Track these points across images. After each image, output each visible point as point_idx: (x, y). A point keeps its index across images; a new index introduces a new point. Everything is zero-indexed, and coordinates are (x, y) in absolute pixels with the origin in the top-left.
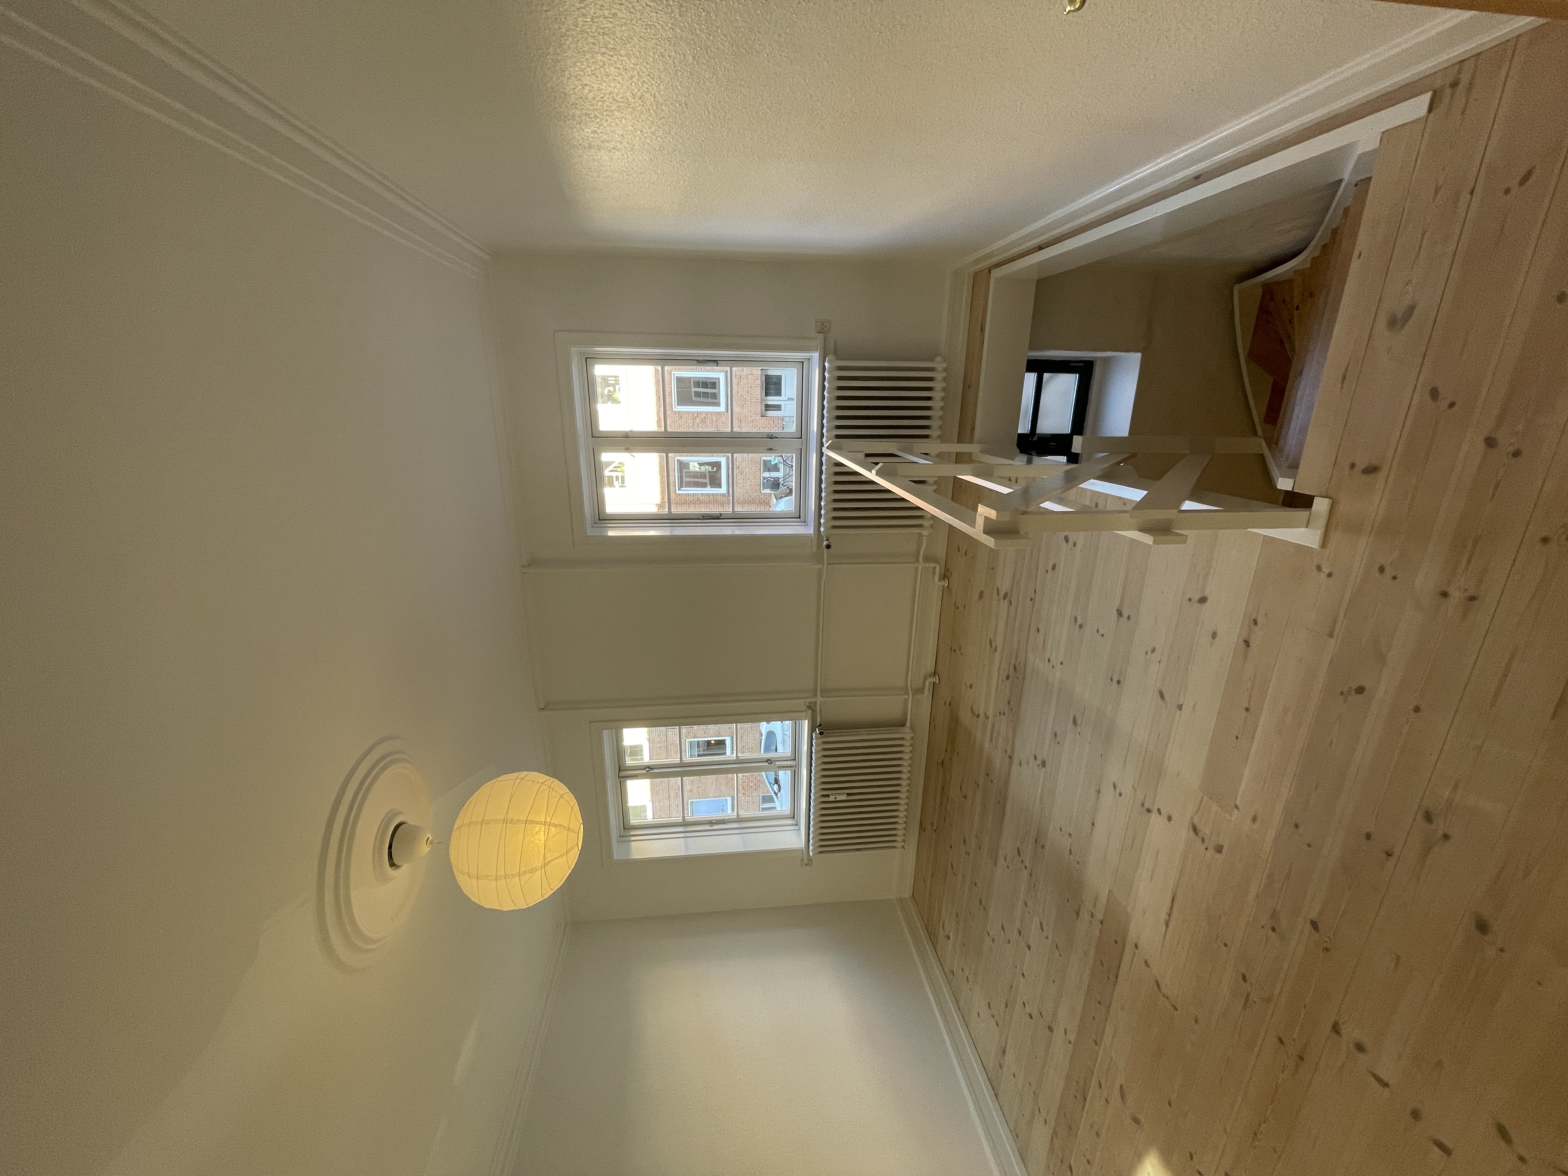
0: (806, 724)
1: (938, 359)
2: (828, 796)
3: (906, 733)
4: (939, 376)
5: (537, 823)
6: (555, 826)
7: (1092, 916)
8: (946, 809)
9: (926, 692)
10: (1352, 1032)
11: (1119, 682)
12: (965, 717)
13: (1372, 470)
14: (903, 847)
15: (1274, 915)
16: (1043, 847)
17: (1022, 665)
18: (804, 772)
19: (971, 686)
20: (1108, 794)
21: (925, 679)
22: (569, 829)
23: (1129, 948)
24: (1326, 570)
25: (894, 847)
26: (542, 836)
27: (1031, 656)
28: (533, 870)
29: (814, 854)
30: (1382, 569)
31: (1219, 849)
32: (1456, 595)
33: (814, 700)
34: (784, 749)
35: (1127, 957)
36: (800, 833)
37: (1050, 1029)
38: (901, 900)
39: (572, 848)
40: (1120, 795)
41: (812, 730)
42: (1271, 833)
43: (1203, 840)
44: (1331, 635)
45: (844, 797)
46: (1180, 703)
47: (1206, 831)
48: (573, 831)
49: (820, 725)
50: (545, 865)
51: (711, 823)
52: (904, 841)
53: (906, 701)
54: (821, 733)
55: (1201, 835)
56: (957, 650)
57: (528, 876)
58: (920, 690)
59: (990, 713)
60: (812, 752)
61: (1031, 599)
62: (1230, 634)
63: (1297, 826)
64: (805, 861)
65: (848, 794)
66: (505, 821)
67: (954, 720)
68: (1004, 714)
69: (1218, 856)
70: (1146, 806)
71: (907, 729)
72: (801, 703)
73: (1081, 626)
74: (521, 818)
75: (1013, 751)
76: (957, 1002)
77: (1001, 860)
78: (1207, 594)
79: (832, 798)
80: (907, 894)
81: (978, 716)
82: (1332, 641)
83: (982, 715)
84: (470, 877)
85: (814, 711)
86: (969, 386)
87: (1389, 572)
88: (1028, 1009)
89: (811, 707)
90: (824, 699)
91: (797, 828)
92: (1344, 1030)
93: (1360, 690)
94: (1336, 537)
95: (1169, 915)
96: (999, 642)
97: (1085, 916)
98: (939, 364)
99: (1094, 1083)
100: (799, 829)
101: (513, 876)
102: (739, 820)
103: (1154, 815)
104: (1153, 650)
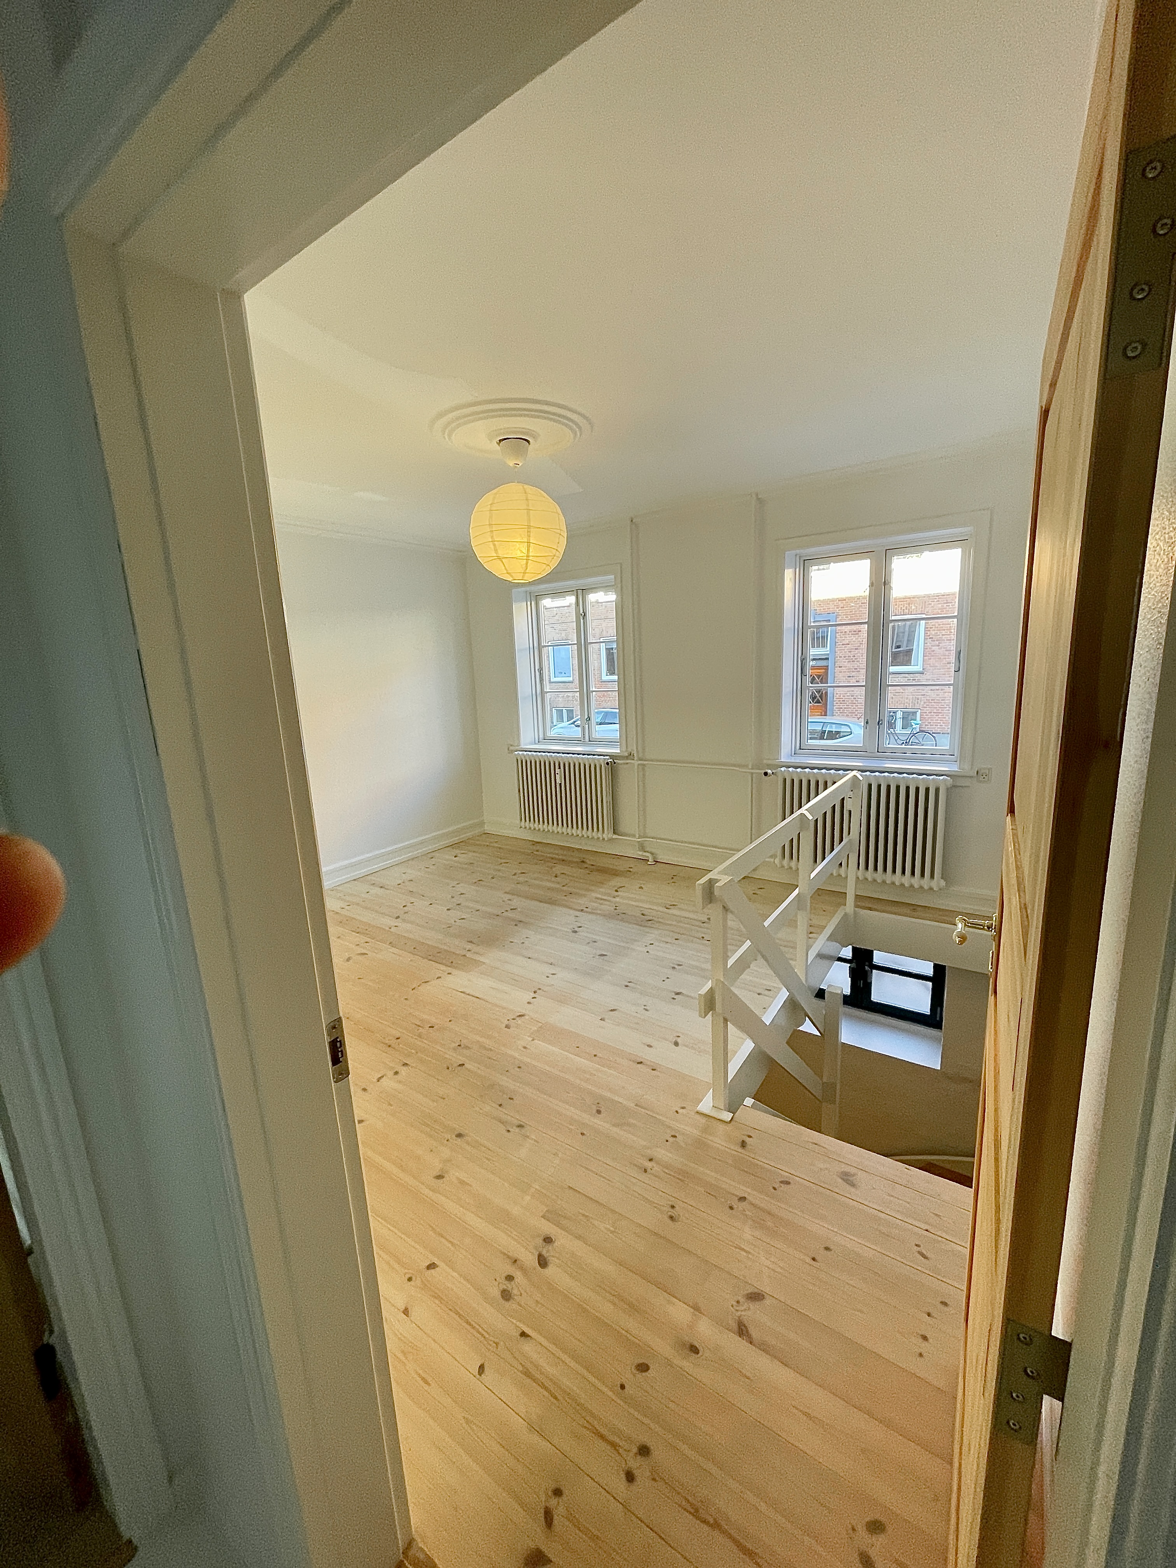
0: (616, 751)
1: (943, 883)
2: (560, 768)
3: (608, 835)
4: (926, 882)
5: (528, 550)
6: (527, 564)
7: (469, 951)
8: (548, 861)
9: (640, 853)
10: (404, 1071)
11: (627, 986)
12: (616, 882)
13: (743, 1144)
14: (521, 827)
15: (467, 1047)
16: (516, 925)
17: (653, 926)
18: (579, 749)
19: (641, 888)
20: (549, 970)
21: (652, 854)
22: (525, 573)
23: (450, 970)
24: (680, 1111)
25: (521, 820)
26: (519, 554)
27: (656, 932)
28: (496, 551)
29: (515, 755)
30: (674, 1136)
31: (507, 1027)
32: (649, 1165)
33: (636, 759)
34: (599, 731)
35: (443, 967)
36: (532, 744)
37: (398, 917)
38: (482, 824)
39: (512, 576)
40: (547, 977)
41: (611, 756)
42: (516, 1055)
43: (514, 1019)
44: (636, 1105)
45: (558, 781)
46: (606, 1020)
47: (519, 1021)
48: (523, 577)
49: (615, 763)
50: (499, 558)
51: (541, 669)
52: (526, 828)
53: (634, 836)
54: (608, 764)
55: (518, 1019)
56: (673, 881)
57: (492, 546)
58: (642, 848)
59: (617, 899)
60: (594, 755)
61: (703, 937)
62: (649, 1055)
63: (519, 1067)
64: (511, 748)
65: (561, 784)
66: (529, 527)
67: (615, 873)
68: (615, 909)
69: (504, 1025)
70: (538, 991)
71: (611, 835)
72: (633, 748)
73: (674, 968)
74: (531, 539)
75: (587, 912)
76: (413, 859)
77: (510, 897)
78: (680, 1046)
79: (557, 771)
80: (487, 828)
81: (617, 891)
82: (633, 1105)
83: (617, 894)
84: (491, 504)
85: (627, 758)
86: (914, 909)
87: (671, 1140)
88: (409, 904)
89: (630, 756)
90: (636, 767)
91: (537, 742)
92: (405, 1068)
93: (599, 1112)
94: (703, 1120)
95: (468, 994)
96: (674, 911)
97: (469, 946)
98: (938, 883)
99: (369, 940)
100: (535, 744)
101: (492, 537)
102: (543, 693)
103: (533, 995)
104: (646, 1010)
